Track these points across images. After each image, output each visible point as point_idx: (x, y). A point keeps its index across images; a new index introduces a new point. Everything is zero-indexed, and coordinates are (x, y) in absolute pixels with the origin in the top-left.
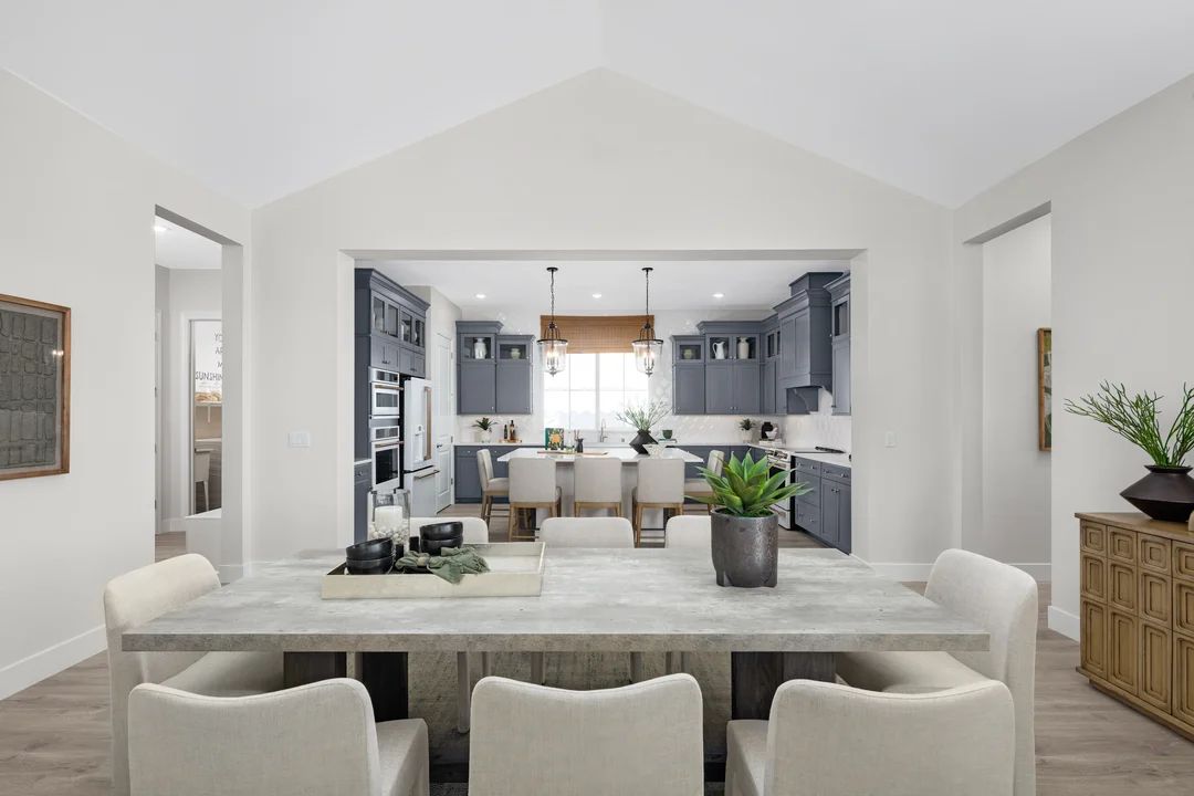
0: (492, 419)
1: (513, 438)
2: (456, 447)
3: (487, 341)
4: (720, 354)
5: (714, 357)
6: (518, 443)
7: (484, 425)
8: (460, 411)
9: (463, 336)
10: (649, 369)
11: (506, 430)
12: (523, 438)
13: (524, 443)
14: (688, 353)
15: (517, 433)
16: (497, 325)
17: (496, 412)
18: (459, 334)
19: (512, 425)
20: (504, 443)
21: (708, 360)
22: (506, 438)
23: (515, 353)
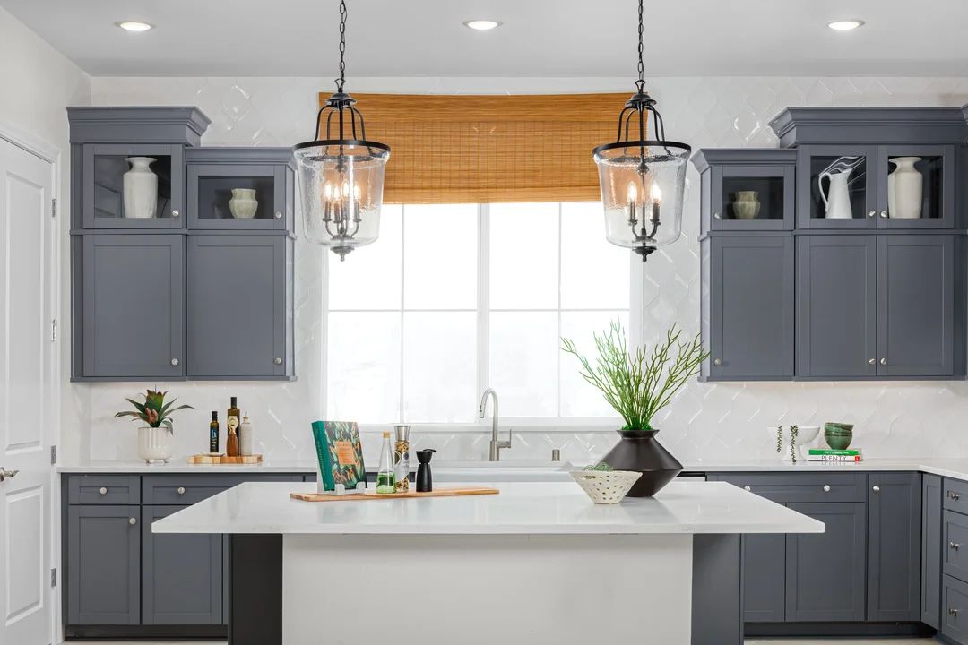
0: (174, 392)
1: (235, 451)
2: (65, 477)
3: (161, 166)
4: (838, 206)
5: (819, 210)
6: (248, 466)
7: (152, 412)
8: (84, 370)
9: (89, 152)
10: (643, 236)
11: (215, 428)
12: (264, 450)
13: (266, 467)
14: (749, 203)
15: (244, 434)
16: (187, 118)
17: (188, 372)
18: (77, 146)
19: (234, 411)
20: (210, 465)
21: (806, 220)
22: (214, 448)
23: (244, 201)
